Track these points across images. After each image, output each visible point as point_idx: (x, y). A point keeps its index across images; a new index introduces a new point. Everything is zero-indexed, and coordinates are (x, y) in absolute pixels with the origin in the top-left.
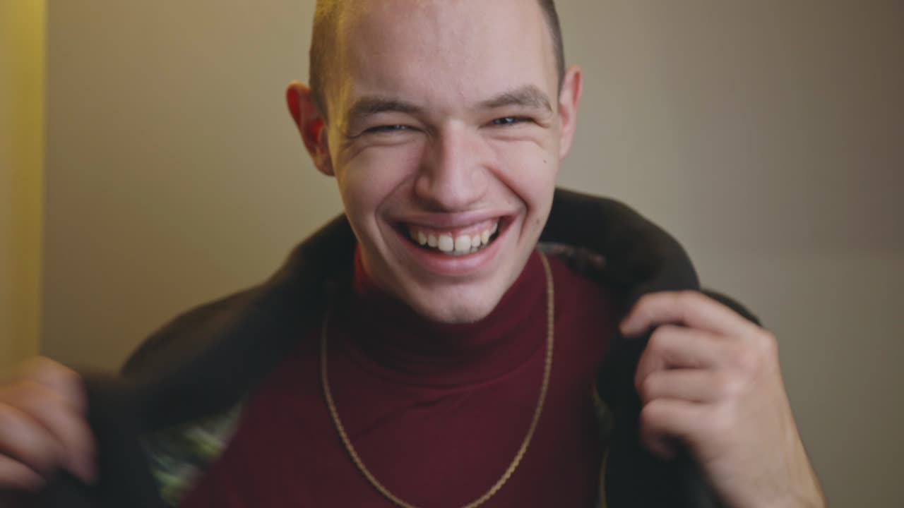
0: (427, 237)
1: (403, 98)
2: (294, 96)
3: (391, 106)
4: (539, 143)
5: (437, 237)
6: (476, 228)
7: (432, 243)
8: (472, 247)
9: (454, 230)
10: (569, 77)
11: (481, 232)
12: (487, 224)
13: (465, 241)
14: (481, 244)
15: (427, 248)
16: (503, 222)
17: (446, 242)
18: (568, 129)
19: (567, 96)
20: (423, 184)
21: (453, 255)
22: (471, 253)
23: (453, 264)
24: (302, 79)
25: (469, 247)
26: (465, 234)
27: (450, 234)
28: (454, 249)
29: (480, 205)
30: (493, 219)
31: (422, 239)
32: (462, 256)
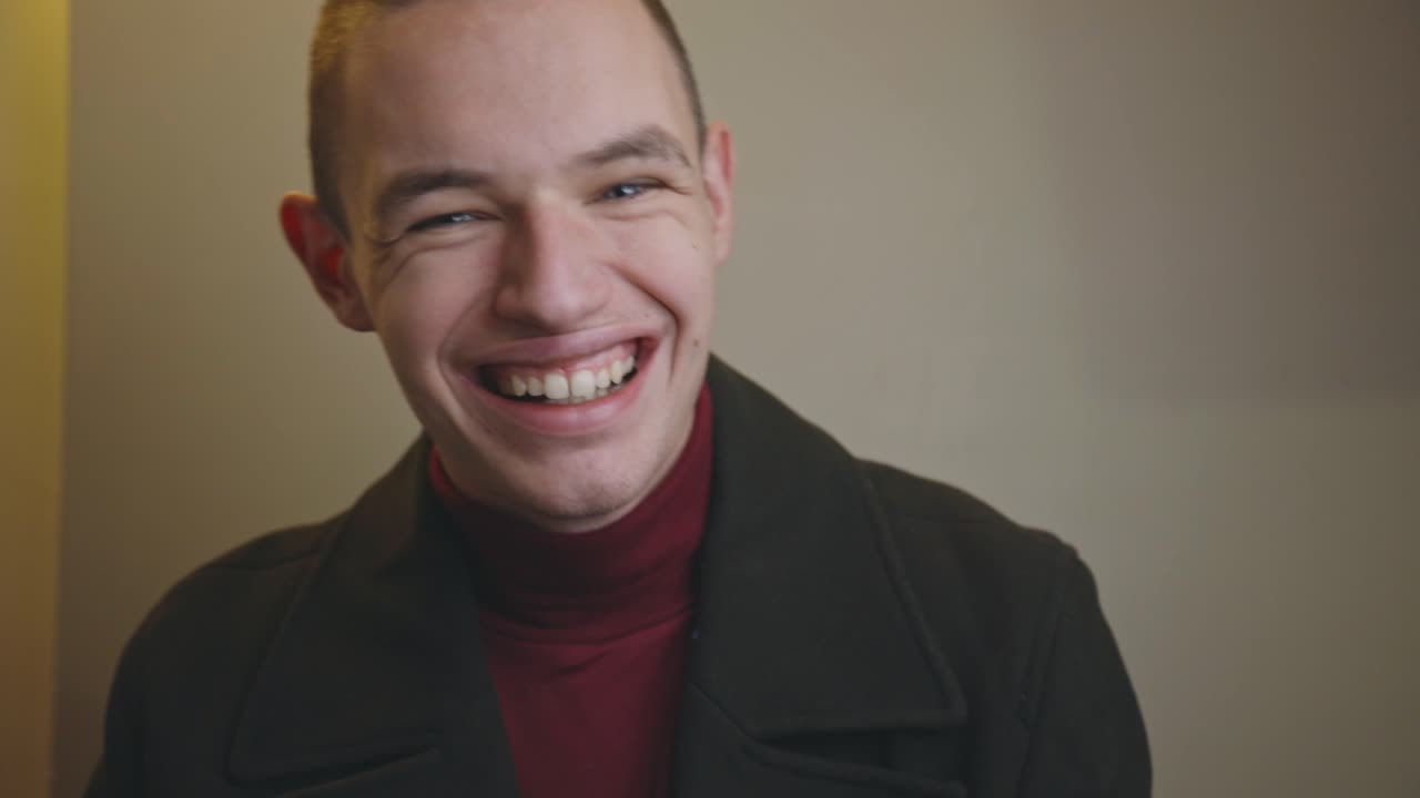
0: (527, 383)
1: (460, 163)
2: (291, 214)
3: (444, 180)
4: (680, 218)
5: (542, 381)
6: (600, 359)
7: (535, 391)
8: (598, 388)
9: (566, 363)
10: (713, 140)
11: (608, 365)
12: (619, 351)
13: (586, 380)
14: (613, 384)
15: (527, 398)
16: (642, 347)
17: (556, 385)
18: (724, 221)
19: (713, 166)
20: (508, 297)
21: (568, 404)
22: (598, 400)
23: (572, 416)
24: (302, 186)
25: (592, 390)
26: (585, 369)
27: (561, 371)
28: (570, 392)
29: (599, 319)
30: (625, 342)
31: (520, 387)
32: (585, 404)
